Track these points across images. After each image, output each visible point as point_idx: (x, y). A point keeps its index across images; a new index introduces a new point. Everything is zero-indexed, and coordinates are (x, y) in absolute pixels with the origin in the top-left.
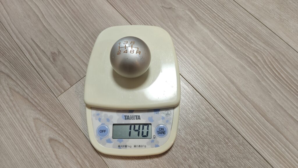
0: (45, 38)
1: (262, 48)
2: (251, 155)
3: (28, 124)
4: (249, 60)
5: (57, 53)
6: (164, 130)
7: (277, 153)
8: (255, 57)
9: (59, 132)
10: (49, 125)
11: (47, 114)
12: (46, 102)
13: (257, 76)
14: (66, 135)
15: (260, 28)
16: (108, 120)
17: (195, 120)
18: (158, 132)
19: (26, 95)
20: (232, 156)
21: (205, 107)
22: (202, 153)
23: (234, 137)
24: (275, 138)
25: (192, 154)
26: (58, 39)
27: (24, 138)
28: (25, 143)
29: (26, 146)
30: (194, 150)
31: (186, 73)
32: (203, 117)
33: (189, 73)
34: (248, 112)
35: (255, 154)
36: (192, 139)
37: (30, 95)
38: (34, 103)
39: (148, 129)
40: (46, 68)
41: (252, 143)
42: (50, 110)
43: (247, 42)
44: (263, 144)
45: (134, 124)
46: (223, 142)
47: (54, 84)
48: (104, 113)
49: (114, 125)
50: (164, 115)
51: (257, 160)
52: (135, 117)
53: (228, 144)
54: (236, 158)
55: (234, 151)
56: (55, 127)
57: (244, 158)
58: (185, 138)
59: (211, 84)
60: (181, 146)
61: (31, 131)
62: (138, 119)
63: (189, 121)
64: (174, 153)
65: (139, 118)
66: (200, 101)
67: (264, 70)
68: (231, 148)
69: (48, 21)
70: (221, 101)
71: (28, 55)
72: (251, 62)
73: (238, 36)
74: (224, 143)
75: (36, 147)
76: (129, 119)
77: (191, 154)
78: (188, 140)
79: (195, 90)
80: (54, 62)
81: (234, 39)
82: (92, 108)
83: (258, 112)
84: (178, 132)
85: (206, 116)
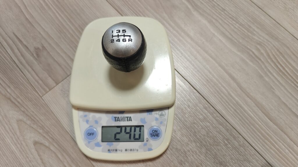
0: (28, 31)
1: (265, 40)
2: (252, 157)
3: (11, 126)
4: (251, 53)
5: (41, 48)
6: (158, 132)
7: (281, 155)
8: (258, 50)
9: (45, 135)
10: (34, 127)
11: (32, 115)
12: (30, 102)
13: (260, 71)
14: (52, 138)
15: (263, 18)
16: (96, 122)
17: (192, 120)
18: (151, 134)
19: (8, 94)
20: (232, 159)
21: (203, 106)
22: (199, 156)
23: (234, 138)
24: (278, 138)
25: (189, 158)
26: (41, 33)
27: (7, 141)
28: (8, 147)
29: (10, 150)
30: (191, 152)
31: (183, 69)
32: (201, 117)
33: (185, 69)
34: (250, 111)
35: (256, 156)
36: (189, 141)
37: (13, 94)
38: (17, 103)
39: (140, 131)
40: (29, 65)
41: (253, 145)
42: (34, 111)
43: (249, 34)
44: (265, 145)
45: (126, 127)
46: (222, 144)
47: (38, 82)
48: (92, 115)
49: (103, 127)
50: (157, 116)
51: (259, 162)
52: (126, 118)
53: (228, 146)
54: (236, 161)
55: (234, 153)
56: (40, 129)
57: (245, 160)
58: (181, 139)
59: (209, 80)
60: (177, 149)
61: (14, 134)
62: (129, 121)
63: (186, 121)
64: (169, 156)
65: (130, 119)
66: (197, 99)
67: (267, 65)
68: (230, 150)
69: (31, 13)
70: (221, 99)
71: (9, 51)
72: (253, 56)
73: (239, 28)
74: (224, 145)
75: (20, 151)
76: (119, 121)
77: (187, 157)
78: (185, 142)
79: (192, 87)
80: (37, 58)
81: (235, 30)
82: (79, 109)
83: (260, 111)
84: (174, 134)
85: (204, 116)
